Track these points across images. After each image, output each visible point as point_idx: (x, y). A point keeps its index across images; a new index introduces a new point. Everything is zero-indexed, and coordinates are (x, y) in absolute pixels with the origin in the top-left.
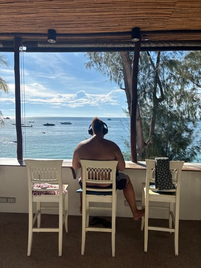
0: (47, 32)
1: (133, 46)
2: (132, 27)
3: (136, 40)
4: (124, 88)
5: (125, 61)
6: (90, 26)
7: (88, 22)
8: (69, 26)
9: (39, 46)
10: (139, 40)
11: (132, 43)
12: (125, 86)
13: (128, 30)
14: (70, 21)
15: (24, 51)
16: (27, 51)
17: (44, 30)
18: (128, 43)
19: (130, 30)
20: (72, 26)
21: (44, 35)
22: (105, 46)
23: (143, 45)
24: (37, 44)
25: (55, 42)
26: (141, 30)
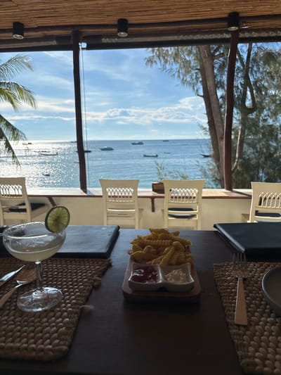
0: (116, 23)
1: (228, 36)
2: (229, 12)
3: (233, 28)
4: (202, 94)
5: (205, 57)
6: (174, 12)
7: (172, 7)
8: (146, 13)
9: (104, 40)
10: (237, 28)
11: (227, 32)
12: (204, 92)
13: (223, 16)
14: (149, 7)
15: (83, 49)
16: (88, 48)
17: (113, 20)
18: (221, 32)
19: (226, 16)
20: (150, 13)
21: (112, 26)
22: (190, 37)
23: (241, 35)
24: (101, 38)
25: (126, 35)
26: (241, 15)
